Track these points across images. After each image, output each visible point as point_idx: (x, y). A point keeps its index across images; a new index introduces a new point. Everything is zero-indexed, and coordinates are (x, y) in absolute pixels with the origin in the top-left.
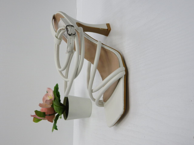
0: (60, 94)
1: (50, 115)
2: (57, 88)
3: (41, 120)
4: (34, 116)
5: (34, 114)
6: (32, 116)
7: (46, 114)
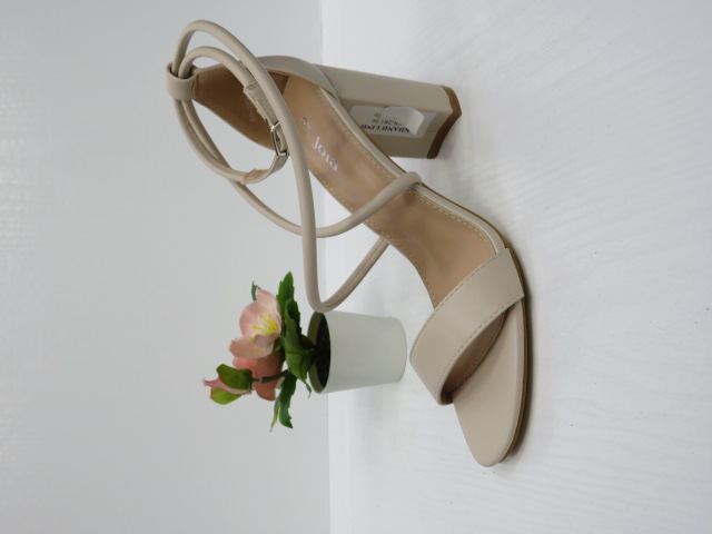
0: (300, 310)
1: (266, 379)
2: (287, 288)
3: (239, 396)
4: (213, 382)
5: (215, 376)
6: (207, 383)
7: (254, 376)
